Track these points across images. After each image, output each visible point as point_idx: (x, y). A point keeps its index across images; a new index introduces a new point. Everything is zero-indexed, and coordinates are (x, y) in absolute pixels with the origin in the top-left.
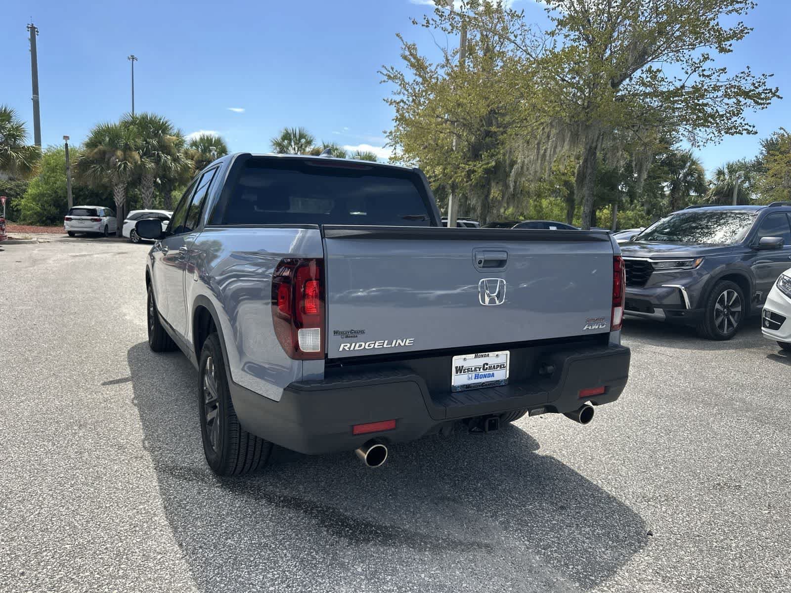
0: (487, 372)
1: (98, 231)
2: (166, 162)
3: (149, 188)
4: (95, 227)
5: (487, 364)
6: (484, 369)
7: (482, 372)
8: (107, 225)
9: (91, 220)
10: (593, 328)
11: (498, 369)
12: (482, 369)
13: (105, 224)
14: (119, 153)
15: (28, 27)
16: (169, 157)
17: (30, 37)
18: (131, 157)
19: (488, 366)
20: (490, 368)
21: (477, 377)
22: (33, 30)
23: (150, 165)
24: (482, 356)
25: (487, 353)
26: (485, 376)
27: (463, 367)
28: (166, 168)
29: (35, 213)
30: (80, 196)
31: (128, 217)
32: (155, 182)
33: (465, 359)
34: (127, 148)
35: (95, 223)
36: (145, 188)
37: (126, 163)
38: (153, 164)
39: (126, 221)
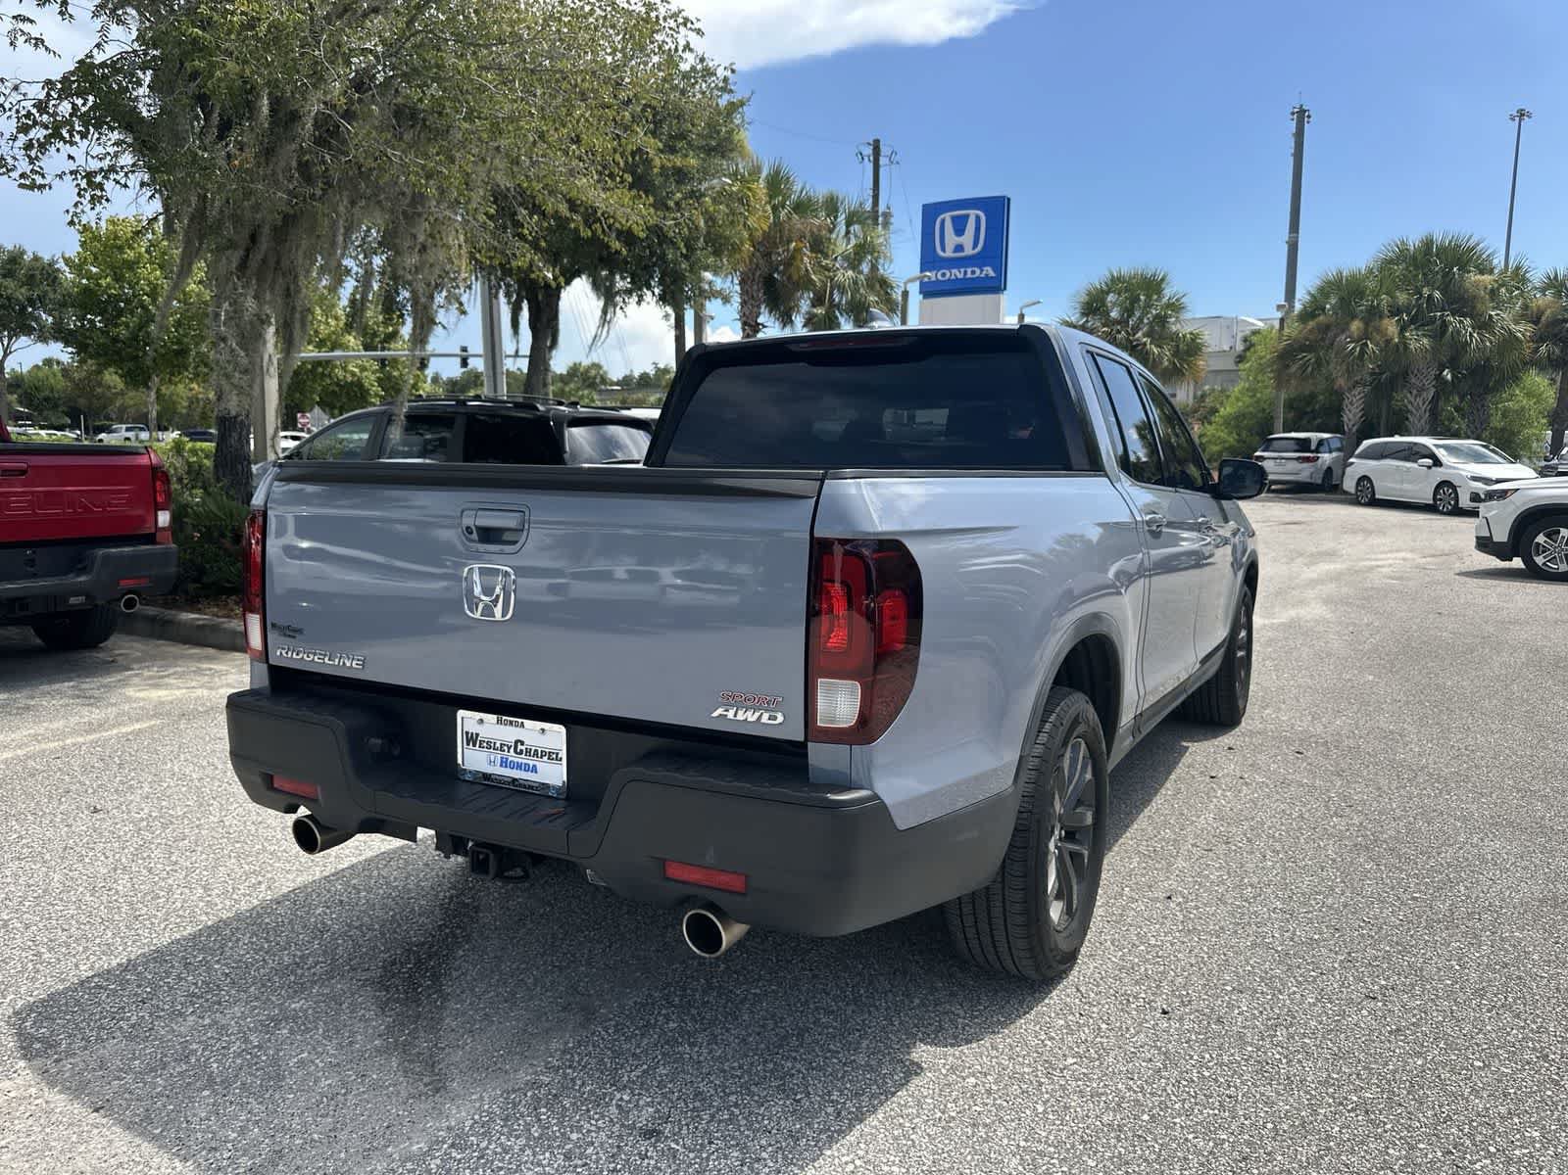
0: (522, 759)
1: (1309, 480)
2: (1459, 332)
3: (1421, 390)
4: (1304, 473)
5: (522, 743)
6: (515, 751)
7: (512, 756)
8: (1329, 469)
9: (1298, 459)
10: (741, 716)
11: (545, 759)
12: (512, 750)
13: (1325, 468)
14: (1356, 326)
15: (1293, 114)
16: (1468, 321)
17: (1294, 131)
18: (1378, 330)
19: (523, 748)
20: (528, 752)
21: (504, 763)
22: (1301, 115)
23: (1419, 342)
24: (511, 723)
25: (520, 720)
26: (519, 766)
27: (477, 735)
28: (1459, 347)
29: (1227, 449)
30: (1306, 413)
31: (1357, 452)
32: (1439, 377)
33: (481, 721)
34: (1373, 314)
35: (1305, 465)
36: (1415, 392)
37: (1366, 343)
38: (1425, 341)
39: (1351, 460)
